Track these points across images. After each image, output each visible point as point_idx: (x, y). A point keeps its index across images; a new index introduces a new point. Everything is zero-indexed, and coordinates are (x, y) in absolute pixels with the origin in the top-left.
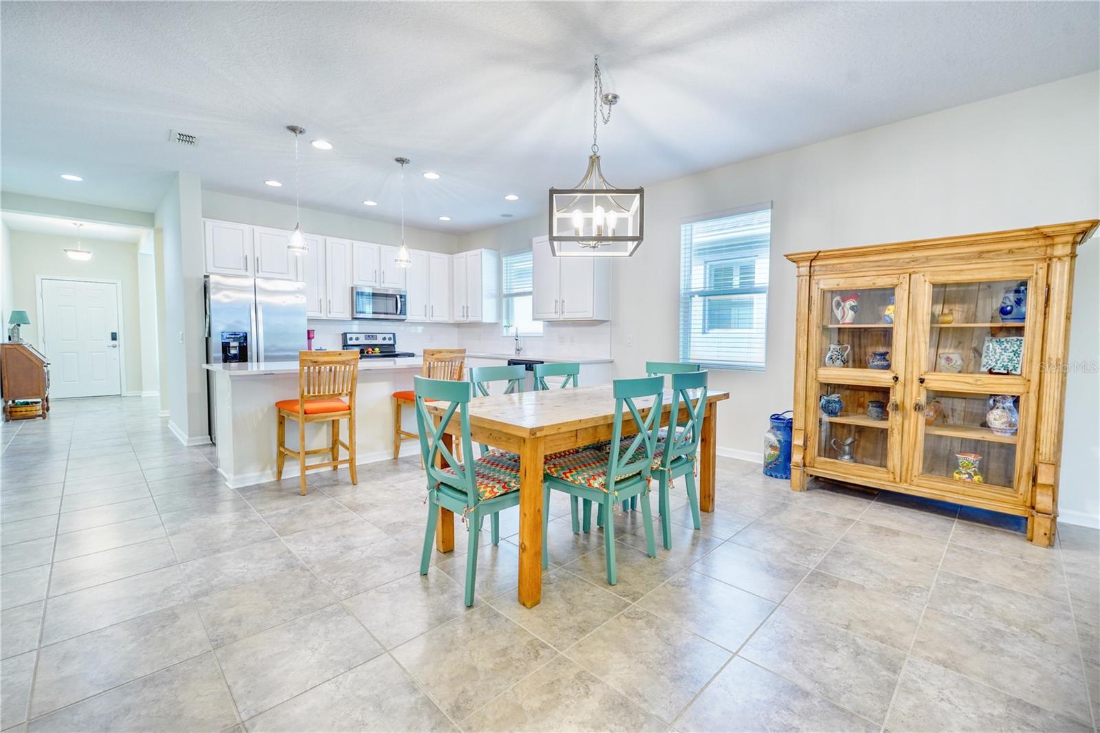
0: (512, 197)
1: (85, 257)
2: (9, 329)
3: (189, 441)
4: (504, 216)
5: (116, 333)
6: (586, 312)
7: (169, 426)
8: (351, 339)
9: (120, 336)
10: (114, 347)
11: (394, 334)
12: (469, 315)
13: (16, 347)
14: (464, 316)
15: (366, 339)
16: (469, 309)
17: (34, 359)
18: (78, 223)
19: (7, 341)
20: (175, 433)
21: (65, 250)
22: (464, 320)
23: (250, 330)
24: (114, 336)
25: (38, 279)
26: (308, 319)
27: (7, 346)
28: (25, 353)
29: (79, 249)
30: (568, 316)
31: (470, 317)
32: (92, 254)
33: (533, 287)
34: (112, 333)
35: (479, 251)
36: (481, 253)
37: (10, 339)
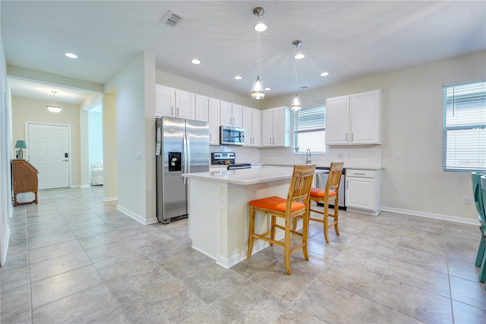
0: (325, 74)
1: (57, 110)
2: (17, 151)
3: (146, 222)
4: (303, 87)
5: (67, 153)
6: (373, 140)
7: (117, 208)
8: (216, 156)
9: (70, 155)
10: (66, 161)
11: (234, 153)
12: (275, 142)
13: (22, 161)
14: (271, 143)
15: (223, 156)
16: (275, 140)
17: (32, 169)
18: (54, 90)
19: (15, 158)
20: (128, 214)
21: (46, 106)
22: (272, 145)
23: (182, 151)
24: (66, 155)
25: (27, 124)
26: (209, 145)
27: (16, 161)
28: (27, 166)
29: (54, 106)
30: (355, 142)
31: (275, 144)
32: (61, 109)
33: (326, 126)
34: (65, 153)
35: (282, 108)
36: (284, 109)
37: (17, 156)
